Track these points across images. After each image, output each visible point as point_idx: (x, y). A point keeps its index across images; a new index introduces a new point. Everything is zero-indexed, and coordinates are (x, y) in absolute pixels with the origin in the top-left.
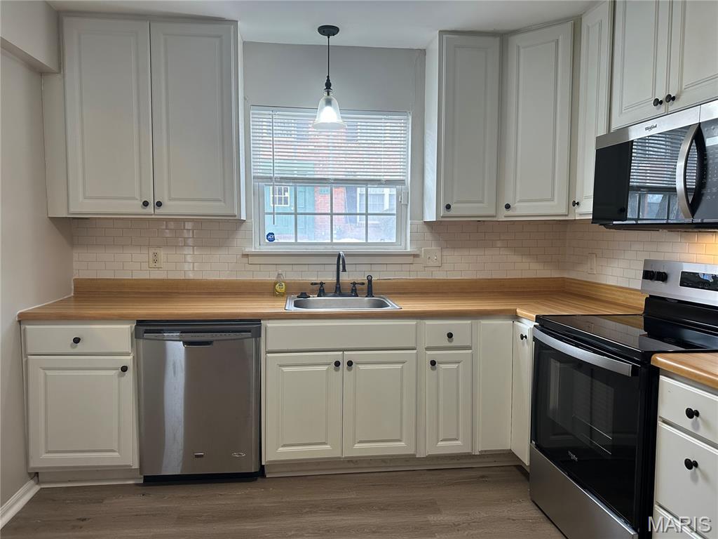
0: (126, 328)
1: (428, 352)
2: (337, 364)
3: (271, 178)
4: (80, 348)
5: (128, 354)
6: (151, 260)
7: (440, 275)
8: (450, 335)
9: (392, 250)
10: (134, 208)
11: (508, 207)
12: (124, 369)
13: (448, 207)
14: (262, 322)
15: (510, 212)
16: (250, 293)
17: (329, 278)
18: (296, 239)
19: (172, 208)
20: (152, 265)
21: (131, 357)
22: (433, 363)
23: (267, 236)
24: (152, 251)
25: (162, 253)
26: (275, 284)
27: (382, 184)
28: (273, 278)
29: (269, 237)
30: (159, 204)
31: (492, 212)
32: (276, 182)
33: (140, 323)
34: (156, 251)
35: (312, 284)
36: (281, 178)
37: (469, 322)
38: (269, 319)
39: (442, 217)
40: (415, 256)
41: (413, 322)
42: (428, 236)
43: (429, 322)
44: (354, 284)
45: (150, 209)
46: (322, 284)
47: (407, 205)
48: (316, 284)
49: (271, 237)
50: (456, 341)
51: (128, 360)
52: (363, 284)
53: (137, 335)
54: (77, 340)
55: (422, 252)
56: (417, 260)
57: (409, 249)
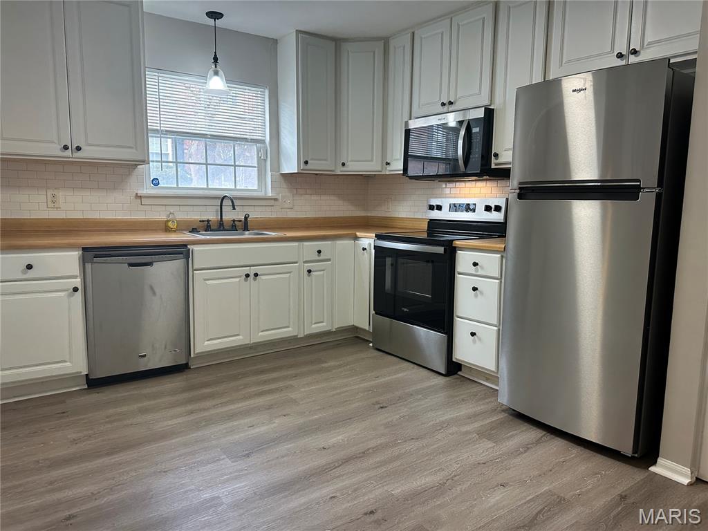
0: (75, 255)
1: (306, 265)
2: (247, 276)
3: (157, 130)
5: (75, 277)
6: (49, 200)
7: (292, 215)
8: (319, 252)
9: (255, 194)
10: (54, 151)
11: (343, 164)
12: (76, 289)
13: (306, 162)
14: (189, 246)
15: (344, 169)
17: (212, 216)
18: (177, 184)
19: (88, 153)
20: (51, 205)
21: (79, 280)
22: (309, 271)
23: (152, 181)
24: (50, 193)
26: (168, 221)
27: (248, 142)
29: (154, 182)
30: (78, 149)
31: (333, 168)
32: (162, 134)
34: (54, 193)
35: (200, 221)
36: (166, 131)
37: (330, 242)
38: (194, 244)
39: (302, 170)
40: (276, 200)
41: (296, 244)
42: (284, 185)
43: (306, 244)
44: (234, 221)
45: (68, 153)
46: (208, 221)
47: (265, 160)
48: (203, 221)
49: (156, 182)
50: (323, 256)
51: (77, 282)
52: (241, 221)
53: (84, 261)
54: (29, 267)
55: (279, 197)
56: (277, 203)
57: (270, 194)
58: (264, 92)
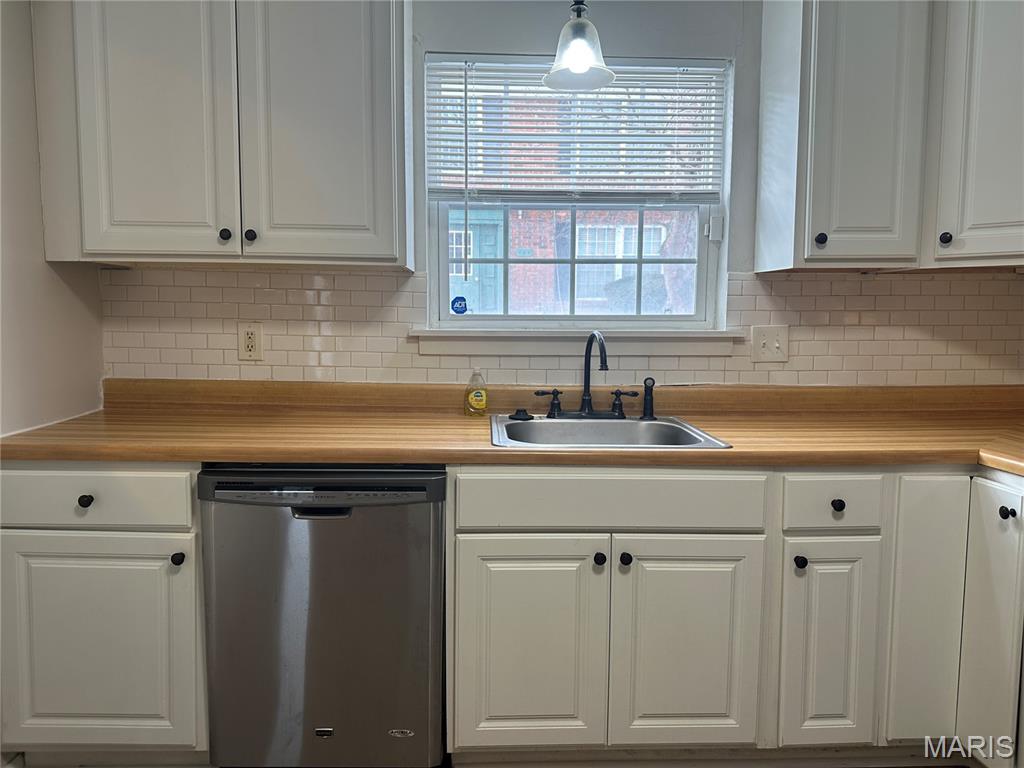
0: (180, 480)
1: (791, 540)
2: (600, 559)
3: (460, 192)
4: (92, 515)
5: (186, 530)
6: (242, 347)
7: (783, 379)
8: (839, 506)
9: (687, 328)
10: (200, 242)
11: (946, 239)
12: (178, 559)
13: (821, 239)
14: (448, 469)
15: (950, 251)
16: (422, 409)
17: (568, 381)
18: (506, 309)
19: (275, 244)
20: (245, 355)
21: (190, 536)
22: (801, 562)
23: (453, 303)
24: (244, 329)
25: (263, 334)
26: (468, 392)
27: (672, 201)
28: (463, 380)
29: (457, 305)
30: (251, 236)
31: (910, 252)
32: (472, 199)
33: (209, 468)
34: (250, 330)
35: (538, 393)
36: (481, 192)
37: (877, 477)
38: (462, 464)
39: (807, 260)
40: (738, 341)
41: (759, 477)
42: (764, 302)
43: (793, 477)
44: (618, 394)
45: (234, 246)
46: (556, 393)
47: (719, 244)
48: (544, 393)
49: (460, 305)
50: (849, 518)
51: (186, 541)
52: (635, 394)
53: (202, 493)
54: (86, 501)
55: (751, 334)
56: (740, 348)
57: (723, 327)
58: (724, 75)
